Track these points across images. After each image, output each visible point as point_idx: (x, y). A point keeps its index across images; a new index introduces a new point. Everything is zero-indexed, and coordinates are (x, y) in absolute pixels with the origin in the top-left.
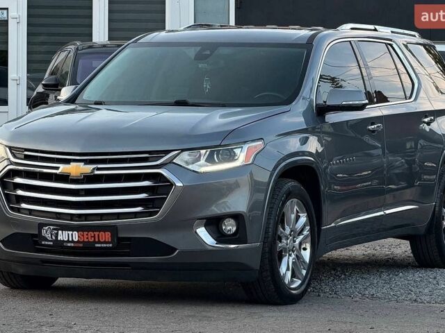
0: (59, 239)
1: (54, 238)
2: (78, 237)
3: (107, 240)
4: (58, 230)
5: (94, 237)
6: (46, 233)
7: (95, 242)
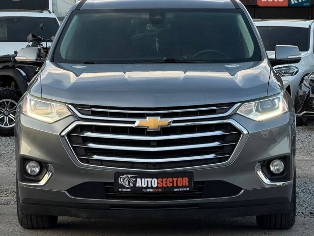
0: (137, 186)
1: (131, 185)
2: (158, 183)
3: (184, 185)
4: (136, 178)
5: (173, 182)
6: (124, 181)
7: (173, 187)
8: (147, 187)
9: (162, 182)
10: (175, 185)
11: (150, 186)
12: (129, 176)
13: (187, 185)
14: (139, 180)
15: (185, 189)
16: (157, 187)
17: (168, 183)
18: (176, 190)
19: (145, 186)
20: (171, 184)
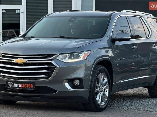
0: (14, 86)
1: (12, 86)
2: (21, 86)
4: (13, 83)
6: (9, 84)
7: (27, 88)
8: (17, 87)
9: (23, 85)
10: (28, 87)
11: (18, 87)
12: (11, 82)
13: (32, 87)
14: (14, 84)
15: (31, 89)
16: (21, 88)
17: (25, 86)
18: (28, 89)
19: (16, 87)
20: (26, 86)
